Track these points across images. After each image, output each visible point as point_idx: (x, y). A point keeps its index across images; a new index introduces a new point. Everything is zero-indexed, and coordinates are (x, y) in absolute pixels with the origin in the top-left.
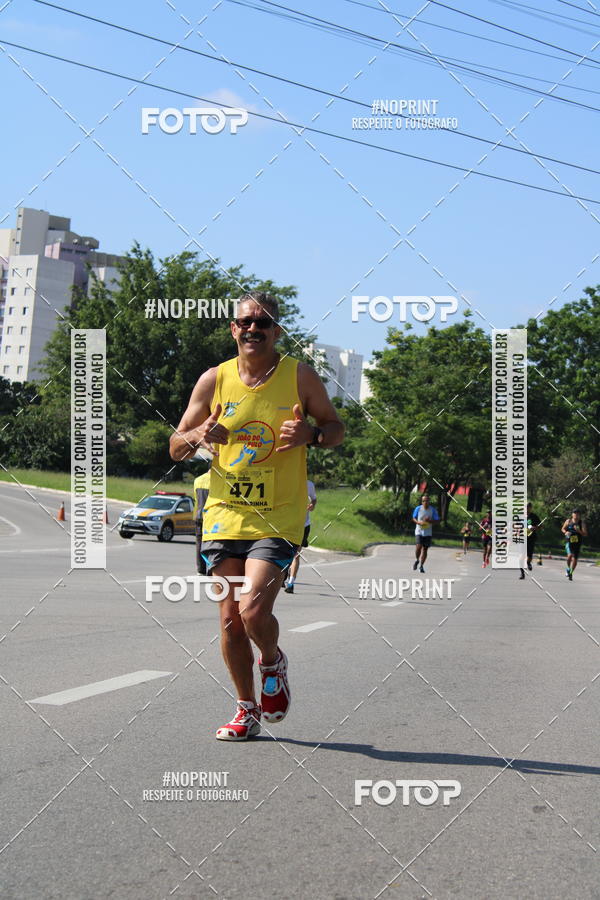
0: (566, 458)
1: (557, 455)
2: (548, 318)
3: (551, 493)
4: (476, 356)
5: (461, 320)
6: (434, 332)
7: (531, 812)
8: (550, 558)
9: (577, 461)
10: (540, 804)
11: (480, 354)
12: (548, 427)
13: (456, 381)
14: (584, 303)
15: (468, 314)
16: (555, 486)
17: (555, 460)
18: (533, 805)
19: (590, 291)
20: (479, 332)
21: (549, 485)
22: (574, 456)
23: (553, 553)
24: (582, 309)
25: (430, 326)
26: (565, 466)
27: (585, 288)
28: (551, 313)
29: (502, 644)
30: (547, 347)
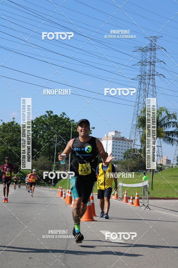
0: (41, 158)
1: (39, 157)
2: (36, 119)
3: (37, 168)
4: (16, 130)
5: (12, 120)
6: (4, 124)
7: (28, 259)
8: (37, 186)
9: (44, 159)
10: (31, 256)
11: (17, 129)
12: (36, 150)
13: (10, 137)
14: (46, 115)
15: (14, 119)
16: (38, 166)
17: (38, 159)
18: (29, 257)
19: (48, 112)
20: (17, 124)
21: (36, 166)
22: (43, 158)
23: (38, 185)
24: (45, 117)
25: (3, 122)
26: (41, 160)
27: (46, 111)
28: (37, 118)
29: (23, 211)
30: (36, 128)
